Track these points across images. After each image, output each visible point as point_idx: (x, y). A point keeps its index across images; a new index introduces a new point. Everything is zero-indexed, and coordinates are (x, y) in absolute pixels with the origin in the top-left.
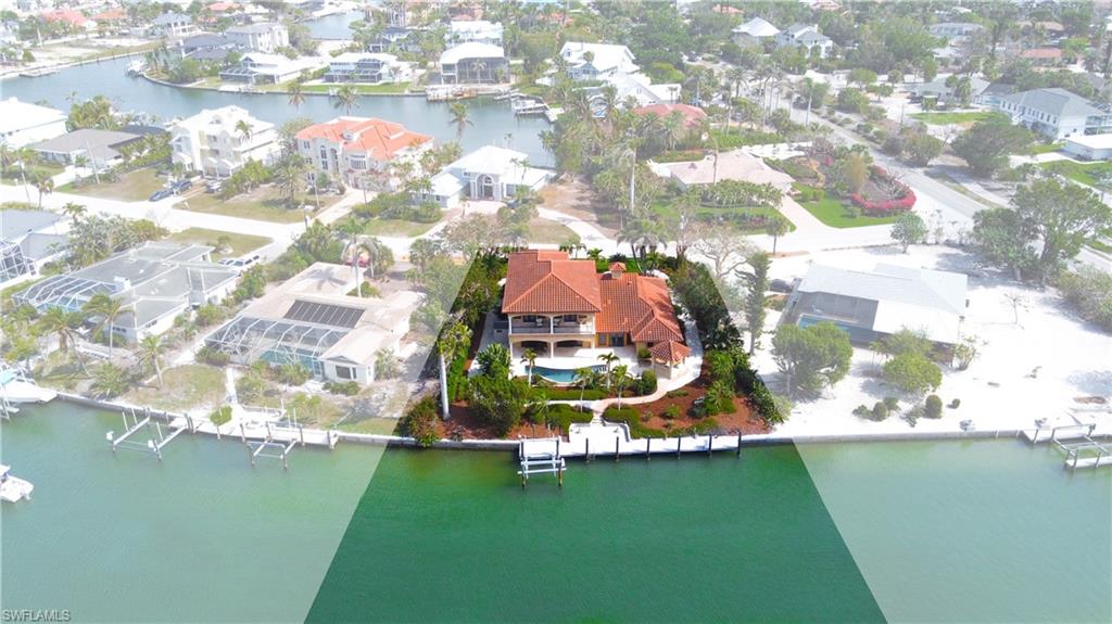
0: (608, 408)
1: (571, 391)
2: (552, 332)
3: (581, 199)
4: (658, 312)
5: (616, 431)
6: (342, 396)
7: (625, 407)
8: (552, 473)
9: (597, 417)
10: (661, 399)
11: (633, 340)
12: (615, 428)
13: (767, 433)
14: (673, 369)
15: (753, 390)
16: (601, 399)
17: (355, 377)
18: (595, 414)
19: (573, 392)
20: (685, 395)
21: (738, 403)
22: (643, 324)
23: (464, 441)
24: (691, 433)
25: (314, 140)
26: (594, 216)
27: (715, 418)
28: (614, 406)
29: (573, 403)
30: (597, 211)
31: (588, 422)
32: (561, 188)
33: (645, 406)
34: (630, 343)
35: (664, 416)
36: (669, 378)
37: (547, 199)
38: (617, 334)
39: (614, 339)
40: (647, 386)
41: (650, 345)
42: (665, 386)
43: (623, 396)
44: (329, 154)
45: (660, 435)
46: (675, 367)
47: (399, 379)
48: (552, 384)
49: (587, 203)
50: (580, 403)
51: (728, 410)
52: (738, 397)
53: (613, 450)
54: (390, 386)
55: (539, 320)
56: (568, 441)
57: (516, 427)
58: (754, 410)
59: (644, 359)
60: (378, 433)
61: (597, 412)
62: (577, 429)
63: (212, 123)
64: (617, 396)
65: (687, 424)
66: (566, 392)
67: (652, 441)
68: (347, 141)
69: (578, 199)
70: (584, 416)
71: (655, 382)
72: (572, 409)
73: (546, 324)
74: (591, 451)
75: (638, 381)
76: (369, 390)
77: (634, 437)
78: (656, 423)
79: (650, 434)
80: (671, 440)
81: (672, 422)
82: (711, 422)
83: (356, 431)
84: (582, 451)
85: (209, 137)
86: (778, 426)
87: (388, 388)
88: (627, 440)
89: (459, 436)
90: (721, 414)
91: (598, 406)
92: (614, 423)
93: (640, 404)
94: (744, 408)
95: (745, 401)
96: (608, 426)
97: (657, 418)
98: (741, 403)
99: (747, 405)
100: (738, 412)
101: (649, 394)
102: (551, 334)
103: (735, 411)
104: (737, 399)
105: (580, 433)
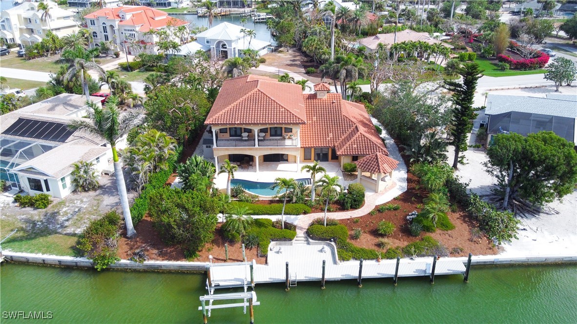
0: (312, 224)
1: (273, 205)
2: (257, 146)
3: (294, 61)
4: (362, 130)
5: (321, 251)
6: (29, 209)
7: (331, 223)
8: (243, 307)
9: (300, 234)
10: (370, 214)
11: (338, 153)
12: (320, 247)
13: (495, 254)
14: (381, 183)
16: (305, 213)
17: (48, 189)
18: (298, 231)
19: (275, 205)
20: (395, 209)
21: (454, 218)
22: (348, 139)
23: (146, 262)
24: (407, 253)
25: (98, 19)
26: (303, 70)
27: (432, 235)
28: (319, 222)
29: (274, 218)
30: (305, 67)
31: (291, 240)
32: (279, 54)
33: (353, 222)
34: (335, 157)
35: (375, 233)
36: (376, 191)
37: (267, 61)
38: (321, 148)
39: (318, 155)
40: (353, 200)
41: (355, 158)
42: (373, 200)
43: (329, 211)
44: (108, 29)
45: (375, 257)
46: (383, 180)
47: (98, 192)
48: (253, 197)
49: (298, 63)
50: (283, 218)
51: (445, 226)
52: (453, 211)
53: (318, 276)
54: (85, 200)
55: (245, 135)
56: (266, 263)
57: (208, 246)
58: (474, 227)
59: (349, 172)
60: (51, 253)
61: (301, 228)
62: (277, 248)
63: (29, 10)
64: (322, 210)
65: (403, 243)
66: (268, 206)
67: (365, 263)
68: (122, 19)
69: (291, 61)
70: (286, 233)
71: (363, 196)
72: (274, 225)
73: (251, 138)
74: (292, 277)
75: (345, 195)
76: (62, 203)
77: (343, 259)
78: (366, 241)
79: (361, 255)
80: (385, 262)
81: (385, 240)
82: (428, 240)
83: (26, 251)
84: (282, 277)
85: (25, 19)
86: (504, 245)
87: (82, 201)
88: (335, 262)
89: (140, 256)
90: (438, 231)
91: (302, 221)
92: (319, 240)
93: (348, 219)
94: (462, 224)
95: (461, 216)
96: (313, 244)
97: (368, 235)
98: (458, 218)
99: (465, 222)
100: (457, 229)
101: (356, 209)
102: (256, 147)
103: (453, 228)
104: (453, 214)
105: (280, 253)
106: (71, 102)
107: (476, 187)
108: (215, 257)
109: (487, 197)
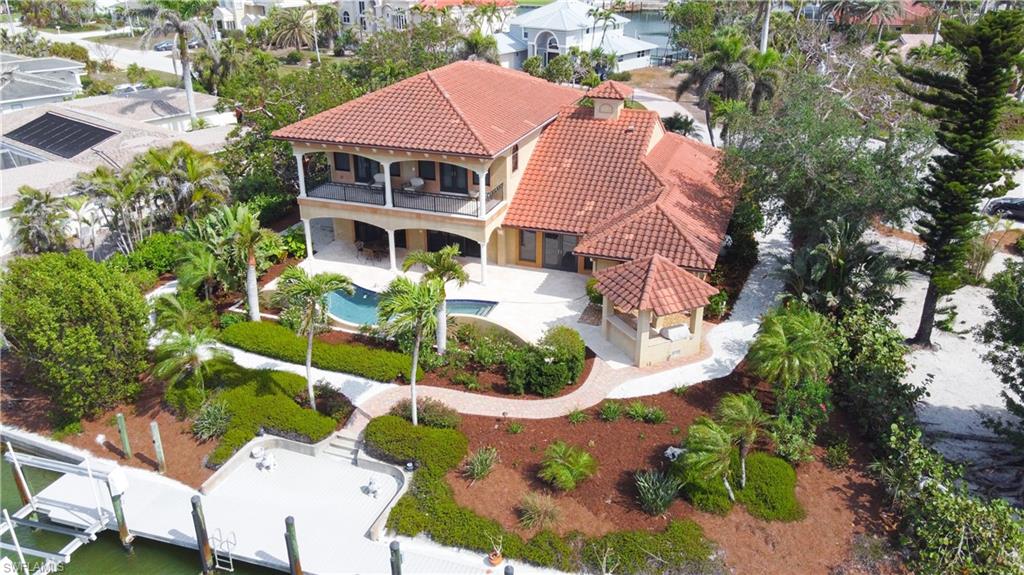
2: (389, 205)
9: (354, 430)
11: (578, 249)
15: (883, 453)
20: (649, 421)
21: (822, 486)
27: (706, 521)
28: (421, 407)
36: (632, 361)
50: (336, 380)
51: (770, 505)
52: (829, 463)
61: (363, 416)
78: (497, 492)
88: (370, 533)
90: (737, 516)
91: (373, 398)
92: (381, 459)
93: (498, 420)
94: (837, 509)
95: (851, 485)
96: (363, 467)
97: (517, 477)
98: (836, 489)
99: (853, 504)
100: (809, 521)
101: (541, 396)
102: (386, 207)
103: (796, 514)
104: (826, 471)
105: (264, 469)
106: (170, 102)
107: (964, 407)
108: (112, 442)
109: (982, 445)
